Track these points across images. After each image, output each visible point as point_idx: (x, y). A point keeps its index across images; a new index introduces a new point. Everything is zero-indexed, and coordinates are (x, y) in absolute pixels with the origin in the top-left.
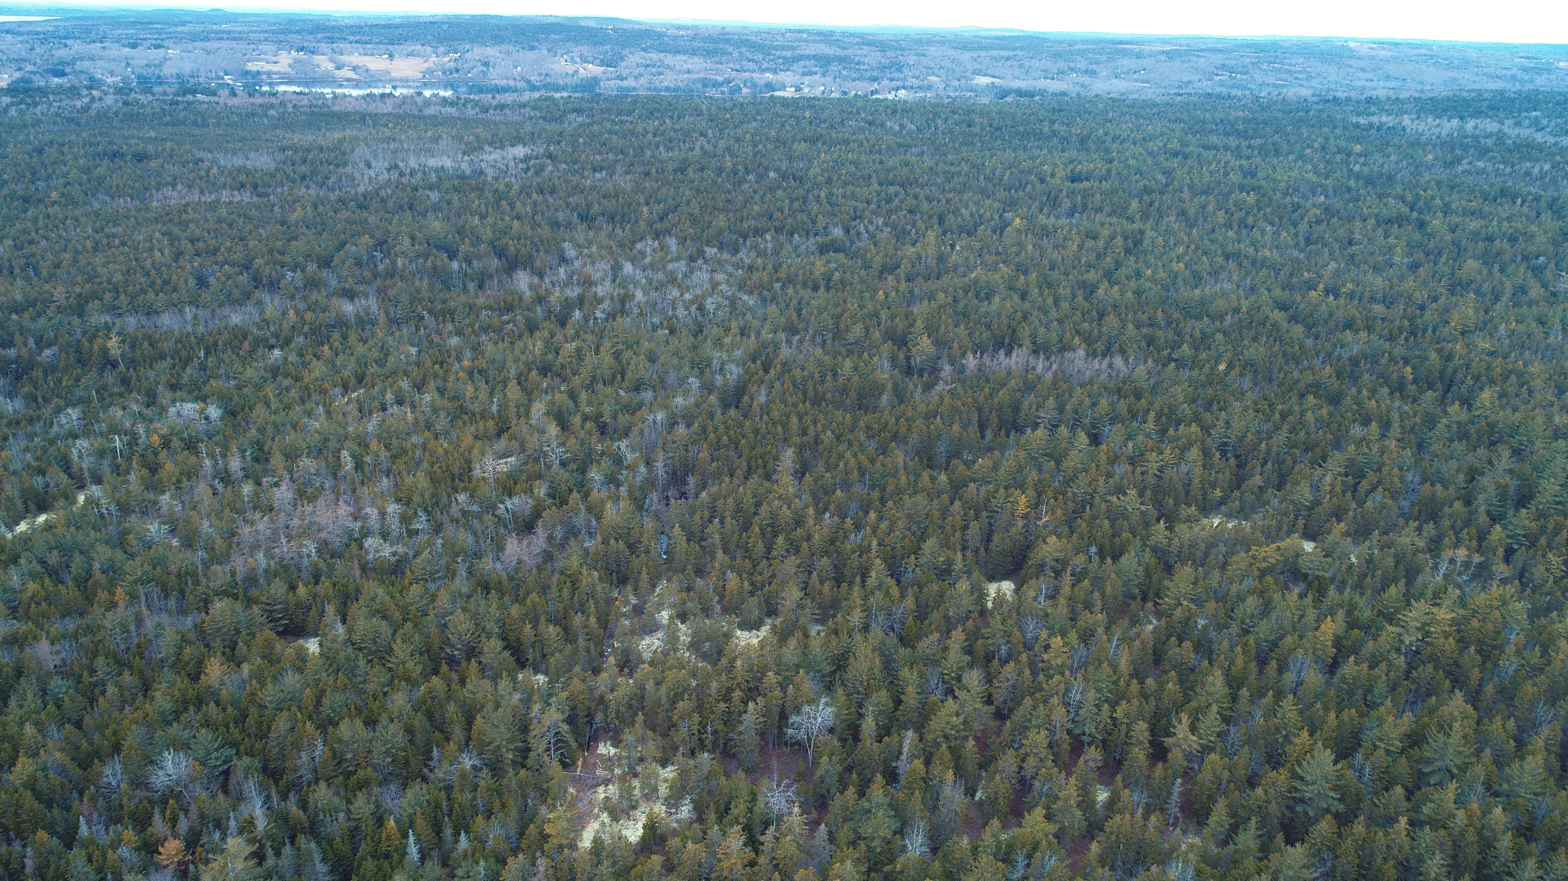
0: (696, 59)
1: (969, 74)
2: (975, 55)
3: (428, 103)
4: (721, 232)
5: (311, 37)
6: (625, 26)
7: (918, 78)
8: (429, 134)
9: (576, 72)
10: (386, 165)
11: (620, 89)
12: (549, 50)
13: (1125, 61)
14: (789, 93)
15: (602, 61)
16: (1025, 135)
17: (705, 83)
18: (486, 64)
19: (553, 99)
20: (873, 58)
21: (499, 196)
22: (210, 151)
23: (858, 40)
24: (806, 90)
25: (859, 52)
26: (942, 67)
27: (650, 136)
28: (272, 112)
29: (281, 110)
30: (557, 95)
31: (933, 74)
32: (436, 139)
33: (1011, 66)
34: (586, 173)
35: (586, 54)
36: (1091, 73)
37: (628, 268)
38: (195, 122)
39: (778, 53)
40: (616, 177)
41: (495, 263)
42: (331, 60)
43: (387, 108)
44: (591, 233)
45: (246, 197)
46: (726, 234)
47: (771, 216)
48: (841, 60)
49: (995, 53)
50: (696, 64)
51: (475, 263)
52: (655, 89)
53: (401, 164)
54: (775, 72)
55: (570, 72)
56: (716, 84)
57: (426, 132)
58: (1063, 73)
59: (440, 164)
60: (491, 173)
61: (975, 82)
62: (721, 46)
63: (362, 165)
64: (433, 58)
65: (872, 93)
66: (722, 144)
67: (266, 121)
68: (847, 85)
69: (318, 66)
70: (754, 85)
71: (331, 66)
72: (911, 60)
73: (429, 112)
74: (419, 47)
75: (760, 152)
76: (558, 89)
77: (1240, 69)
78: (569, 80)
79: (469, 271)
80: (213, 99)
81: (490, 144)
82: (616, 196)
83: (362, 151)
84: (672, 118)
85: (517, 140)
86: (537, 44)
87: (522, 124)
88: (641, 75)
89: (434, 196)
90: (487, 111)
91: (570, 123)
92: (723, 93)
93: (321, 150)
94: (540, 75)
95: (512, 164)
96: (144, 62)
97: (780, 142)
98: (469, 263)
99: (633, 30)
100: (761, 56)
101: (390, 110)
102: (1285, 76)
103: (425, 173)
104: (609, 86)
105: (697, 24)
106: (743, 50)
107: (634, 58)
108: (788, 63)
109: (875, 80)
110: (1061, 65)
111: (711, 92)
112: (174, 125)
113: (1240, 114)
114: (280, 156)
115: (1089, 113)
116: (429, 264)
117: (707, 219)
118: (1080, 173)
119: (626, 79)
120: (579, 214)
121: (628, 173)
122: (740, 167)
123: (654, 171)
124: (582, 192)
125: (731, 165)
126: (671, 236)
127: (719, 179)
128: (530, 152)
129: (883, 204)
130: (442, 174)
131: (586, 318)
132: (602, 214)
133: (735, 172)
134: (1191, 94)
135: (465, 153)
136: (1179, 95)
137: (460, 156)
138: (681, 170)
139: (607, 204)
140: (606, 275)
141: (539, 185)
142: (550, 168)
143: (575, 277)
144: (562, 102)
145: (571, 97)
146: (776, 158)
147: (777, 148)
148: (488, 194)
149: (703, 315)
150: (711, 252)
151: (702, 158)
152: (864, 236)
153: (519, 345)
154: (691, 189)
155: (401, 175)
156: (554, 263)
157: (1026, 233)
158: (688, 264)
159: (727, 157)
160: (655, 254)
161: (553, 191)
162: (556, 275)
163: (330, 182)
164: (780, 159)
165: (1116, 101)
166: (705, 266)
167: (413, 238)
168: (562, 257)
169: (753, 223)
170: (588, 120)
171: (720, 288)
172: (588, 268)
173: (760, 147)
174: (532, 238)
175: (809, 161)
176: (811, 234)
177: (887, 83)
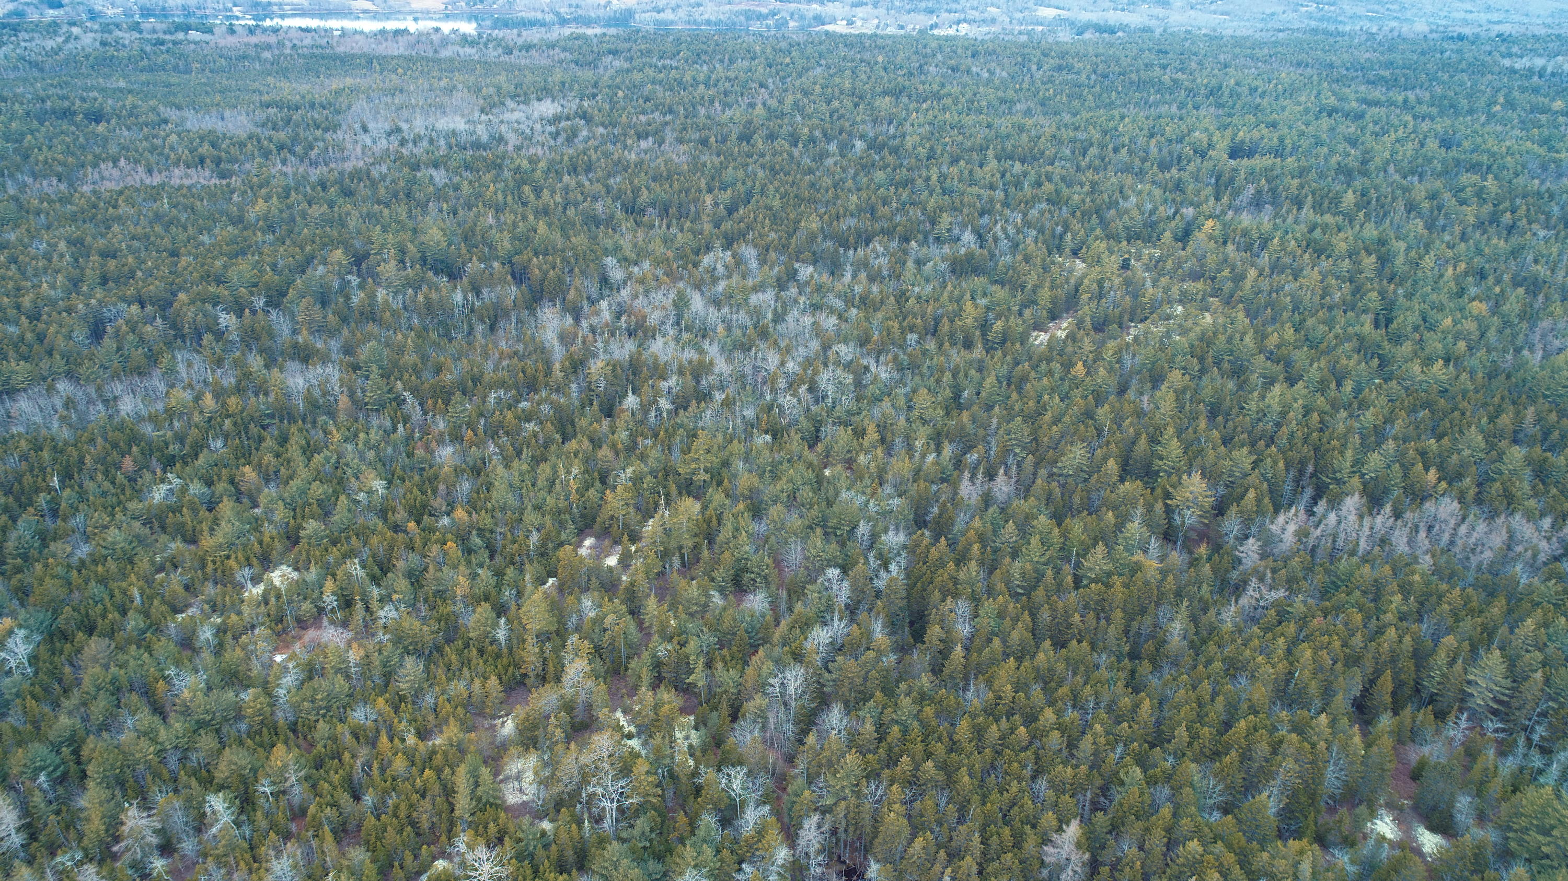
1: (1030, 4)
3: (445, 42)
4: (812, 237)
7: (976, 9)
8: (443, 83)
9: (609, 3)
10: (387, 127)
11: (657, 22)
14: (840, 28)
16: (1141, 85)
17: (750, 16)
19: (585, 38)
21: (522, 178)
22: (179, 108)
24: (859, 23)
27: (702, 87)
28: (267, 55)
29: (276, 52)
30: (590, 32)
32: (450, 90)
34: (629, 142)
36: (1165, 4)
37: (697, 303)
38: (176, 68)
40: (665, 147)
41: (513, 292)
43: (398, 49)
44: (640, 234)
45: (203, 178)
46: (819, 240)
47: (873, 211)
51: (485, 292)
52: (695, 22)
53: (405, 126)
54: (821, 3)
55: (602, 3)
56: (761, 17)
57: (440, 79)
58: (1133, 3)
59: (452, 126)
60: (513, 140)
61: (1039, 14)
63: (357, 126)
65: (932, 27)
66: (789, 100)
67: (257, 66)
68: (905, 18)
70: (802, 18)
73: (445, 53)
75: (837, 110)
76: (588, 22)
78: (601, 12)
79: (478, 304)
80: (207, 37)
81: (513, 97)
82: (669, 177)
83: (361, 106)
84: (722, 61)
85: (544, 92)
87: (549, 70)
88: (678, 7)
89: (440, 176)
90: (511, 53)
91: (606, 69)
92: (768, 27)
93: (312, 106)
94: (570, 6)
95: (538, 127)
97: (858, 97)
98: (478, 293)
101: (402, 51)
102: (1376, 7)
103: (431, 141)
104: (646, 20)
109: (931, 12)
111: (755, 26)
112: (152, 70)
113: (1367, 55)
114: (260, 115)
115: (1195, 54)
116: (421, 298)
117: (792, 216)
118: (1243, 142)
119: (663, 10)
120: (623, 205)
121: (680, 141)
122: (817, 133)
123: (713, 139)
124: (625, 170)
125: (806, 130)
126: (747, 243)
127: (796, 152)
128: (560, 109)
129: (1012, 190)
130: (453, 141)
131: (645, 408)
132: (653, 205)
133: (812, 140)
134: (1293, 30)
135: (482, 111)
136: (1280, 31)
137: (477, 114)
138: (746, 137)
139: (658, 189)
140: (667, 316)
141: (571, 159)
142: (585, 133)
143: (623, 319)
144: (595, 40)
145: (604, 35)
146: (858, 119)
147: (856, 105)
148: (507, 174)
149: (817, 402)
150: (806, 271)
151: (768, 119)
152: (1004, 243)
153: (545, 470)
154: (763, 166)
155: (403, 142)
156: (594, 292)
157: (1225, 243)
158: (777, 296)
159: (799, 118)
160: (729, 277)
161: (589, 169)
162: (597, 313)
163: (313, 154)
164: (863, 122)
165: (1214, 39)
166: (802, 300)
167: (403, 251)
168: (605, 281)
169: (852, 222)
170: (626, 65)
171: (835, 348)
172: (640, 302)
173: (835, 104)
174: (563, 251)
175: (900, 124)
176: (931, 240)
177: (945, 15)
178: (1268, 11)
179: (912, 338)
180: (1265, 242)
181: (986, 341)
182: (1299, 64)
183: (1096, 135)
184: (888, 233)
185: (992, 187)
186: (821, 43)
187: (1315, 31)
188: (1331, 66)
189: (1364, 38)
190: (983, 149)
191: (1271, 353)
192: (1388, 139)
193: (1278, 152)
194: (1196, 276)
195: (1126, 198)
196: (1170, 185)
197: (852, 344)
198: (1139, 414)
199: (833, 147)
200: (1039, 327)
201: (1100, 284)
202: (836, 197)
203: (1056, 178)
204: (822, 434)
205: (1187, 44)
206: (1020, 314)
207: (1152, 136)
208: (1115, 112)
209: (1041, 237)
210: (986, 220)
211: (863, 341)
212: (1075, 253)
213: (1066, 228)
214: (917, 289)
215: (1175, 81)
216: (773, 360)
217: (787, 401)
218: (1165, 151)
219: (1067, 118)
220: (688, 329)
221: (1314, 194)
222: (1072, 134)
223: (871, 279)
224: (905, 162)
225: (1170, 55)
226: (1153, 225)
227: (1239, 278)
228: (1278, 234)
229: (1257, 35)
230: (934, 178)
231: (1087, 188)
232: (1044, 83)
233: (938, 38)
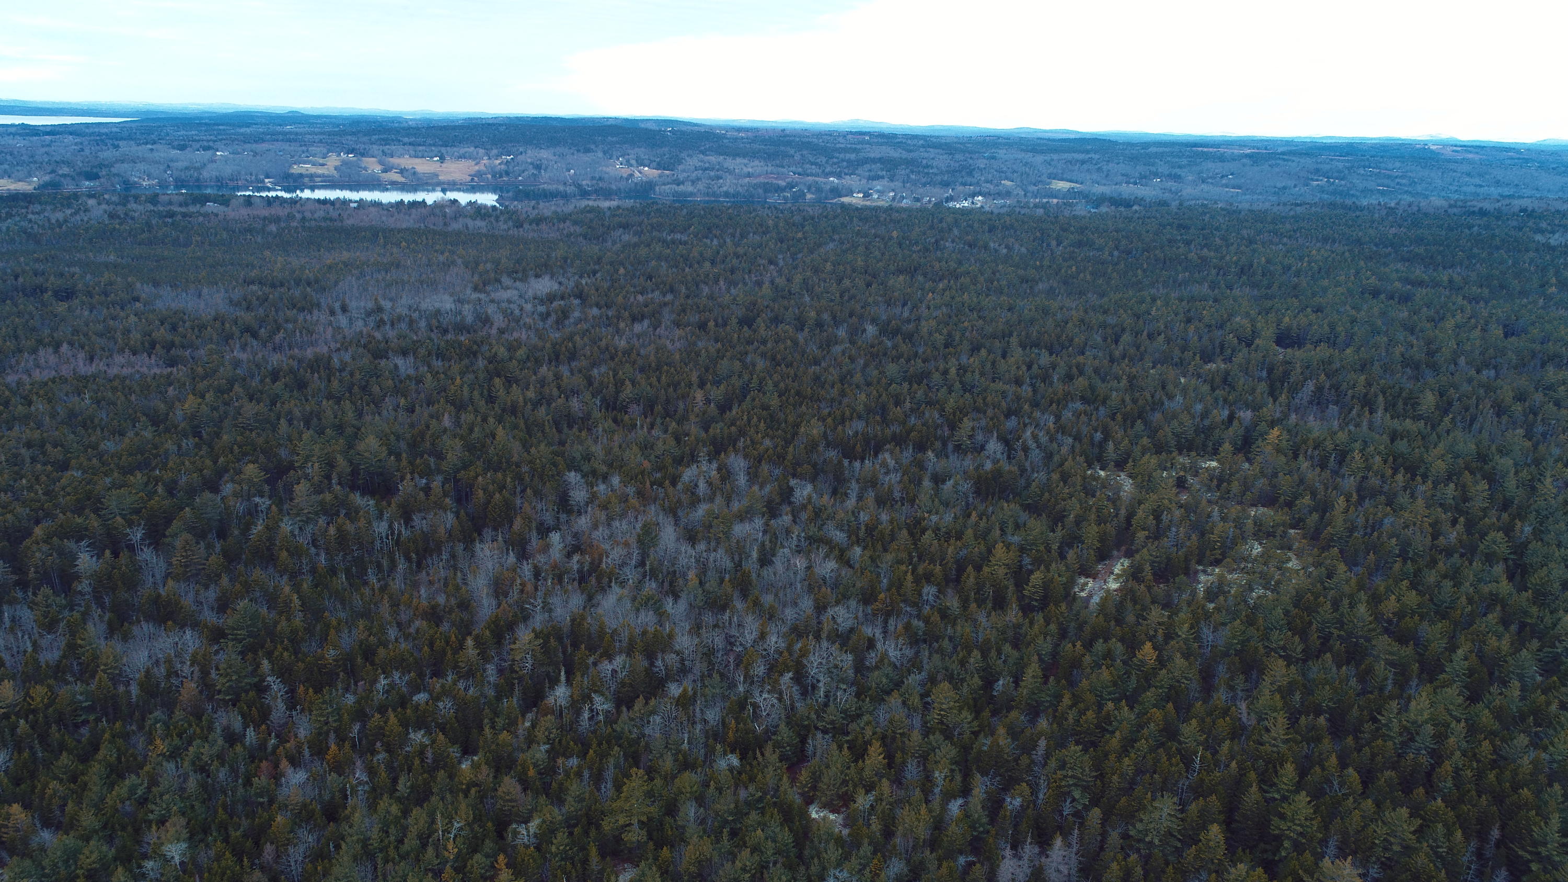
0: (756, 163)
1: (1044, 178)
2: (1048, 158)
3: (458, 214)
4: (813, 446)
5: (365, 139)
6: (684, 128)
7: (991, 182)
8: (443, 258)
9: (631, 175)
10: (370, 305)
11: (676, 194)
12: (605, 153)
13: (1210, 165)
14: (857, 199)
15: (659, 164)
17: (768, 188)
18: (538, 167)
19: (599, 211)
20: (941, 161)
21: (497, 369)
22: (156, 284)
23: (921, 142)
24: (875, 196)
25: (926, 155)
26: (1014, 172)
28: (273, 228)
29: (283, 226)
30: (606, 205)
31: (1007, 178)
32: (447, 266)
33: (1088, 170)
34: (622, 325)
35: (642, 157)
36: (1177, 178)
37: (668, 535)
38: (174, 241)
39: (842, 156)
40: (660, 331)
41: (449, 519)
42: (381, 163)
43: (408, 222)
44: (617, 437)
45: (145, 366)
46: (821, 448)
47: (884, 409)
48: (909, 163)
49: (1066, 156)
50: (756, 167)
51: (417, 519)
52: (714, 194)
53: (387, 305)
54: (839, 176)
55: (625, 175)
56: (778, 189)
57: (441, 253)
58: (1145, 177)
59: (437, 305)
60: (497, 323)
61: (1053, 186)
62: (782, 148)
63: (337, 306)
64: (485, 161)
65: (947, 200)
66: (798, 279)
67: (259, 240)
68: (920, 191)
69: (365, 169)
70: (819, 190)
71: (377, 169)
72: (981, 163)
73: (455, 226)
74: (472, 149)
75: (848, 290)
76: (608, 194)
77: (1336, 174)
78: (622, 185)
79: (405, 534)
80: (221, 209)
81: (510, 274)
82: (658, 368)
83: (349, 283)
84: (733, 235)
85: (543, 268)
86: (593, 147)
87: (555, 244)
88: (698, 179)
89: (405, 365)
90: (521, 226)
91: (614, 243)
92: (785, 198)
93: (298, 282)
94: (593, 178)
95: (528, 307)
96: (186, 164)
97: (871, 275)
98: (408, 520)
99: (692, 132)
100: (824, 160)
101: (410, 224)
102: (1386, 181)
103: (411, 323)
104: (665, 192)
105: (755, 125)
106: (805, 152)
107: (692, 161)
108: (853, 167)
109: (946, 184)
110: (1141, 168)
111: (773, 199)
113: (1393, 231)
114: (237, 294)
115: (1217, 229)
116: (332, 530)
117: (791, 419)
118: (1289, 329)
119: (683, 183)
120: (603, 400)
121: (678, 324)
122: (826, 316)
123: (711, 324)
124: (612, 359)
125: (813, 314)
126: (736, 451)
127: (801, 337)
128: (556, 286)
129: (1041, 386)
130: (434, 322)
131: (575, 706)
132: (637, 401)
133: (820, 325)
134: (1311, 205)
135: (476, 289)
136: (1297, 205)
137: (468, 291)
138: (747, 321)
139: (643, 382)
140: (629, 555)
141: (554, 345)
142: (577, 314)
143: (576, 558)
144: (608, 214)
145: (618, 207)
146: (870, 300)
147: (869, 285)
148: (481, 363)
149: (804, 693)
150: (803, 491)
151: (774, 301)
152: (1036, 455)
153: (418, 818)
154: (763, 355)
155: (380, 324)
156: (549, 518)
157: (1296, 457)
158: (767, 524)
159: (807, 299)
160: (711, 500)
161: (573, 356)
162: (546, 548)
163: (278, 337)
164: (876, 303)
165: (1231, 212)
166: (796, 531)
167: (330, 464)
168: (564, 503)
169: (859, 425)
170: (635, 239)
171: (830, 612)
172: (600, 533)
173: (847, 282)
174: (518, 465)
175: (915, 307)
176: (950, 447)
177: (960, 188)
178: (1279, 185)
179: (929, 591)
180: (1343, 456)
181: (1021, 598)
182: (1325, 240)
183: (1128, 321)
184: (899, 441)
185: (1018, 382)
186: (835, 217)
187: (1333, 205)
188: (1359, 242)
189: (1384, 212)
190: (1006, 335)
191: (1389, 621)
192: (1450, 324)
193: (1331, 340)
194: (1269, 500)
195: (1171, 397)
196: (1218, 380)
197: (853, 603)
198: (1237, 732)
199: (842, 333)
200: (1086, 571)
201: (1157, 515)
202: (843, 394)
203: (1089, 370)
204: (810, 748)
205: (1207, 218)
206: (1062, 556)
207: (1189, 321)
208: (1145, 293)
209: (1077, 445)
210: (1012, 423)
211: (867, 598)
212: (1120, 465)
213: (1107, 436)
214: (934, 518)
215: (1204, 259)
216: (751, 628)
217: (764, 699)
218: (1205, 338)
219: (1093, 298)
220: (653, 574)
221: (1384, 393)
222: (1101, 318)
223: (881, 502)
224: (921, 351)
225: (1192, 231)
226: (1207, 431)
227: (1324, 508)
228: (1358, 445)
229: (1275, 209)
230: (953, 371)
231: (1124, 382)
232: (1065, 260)
233: (955, 211)
